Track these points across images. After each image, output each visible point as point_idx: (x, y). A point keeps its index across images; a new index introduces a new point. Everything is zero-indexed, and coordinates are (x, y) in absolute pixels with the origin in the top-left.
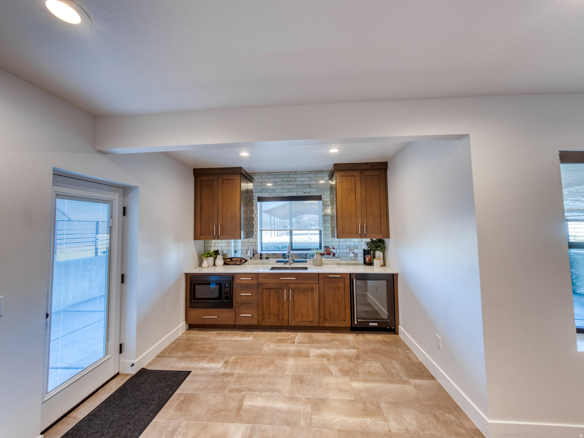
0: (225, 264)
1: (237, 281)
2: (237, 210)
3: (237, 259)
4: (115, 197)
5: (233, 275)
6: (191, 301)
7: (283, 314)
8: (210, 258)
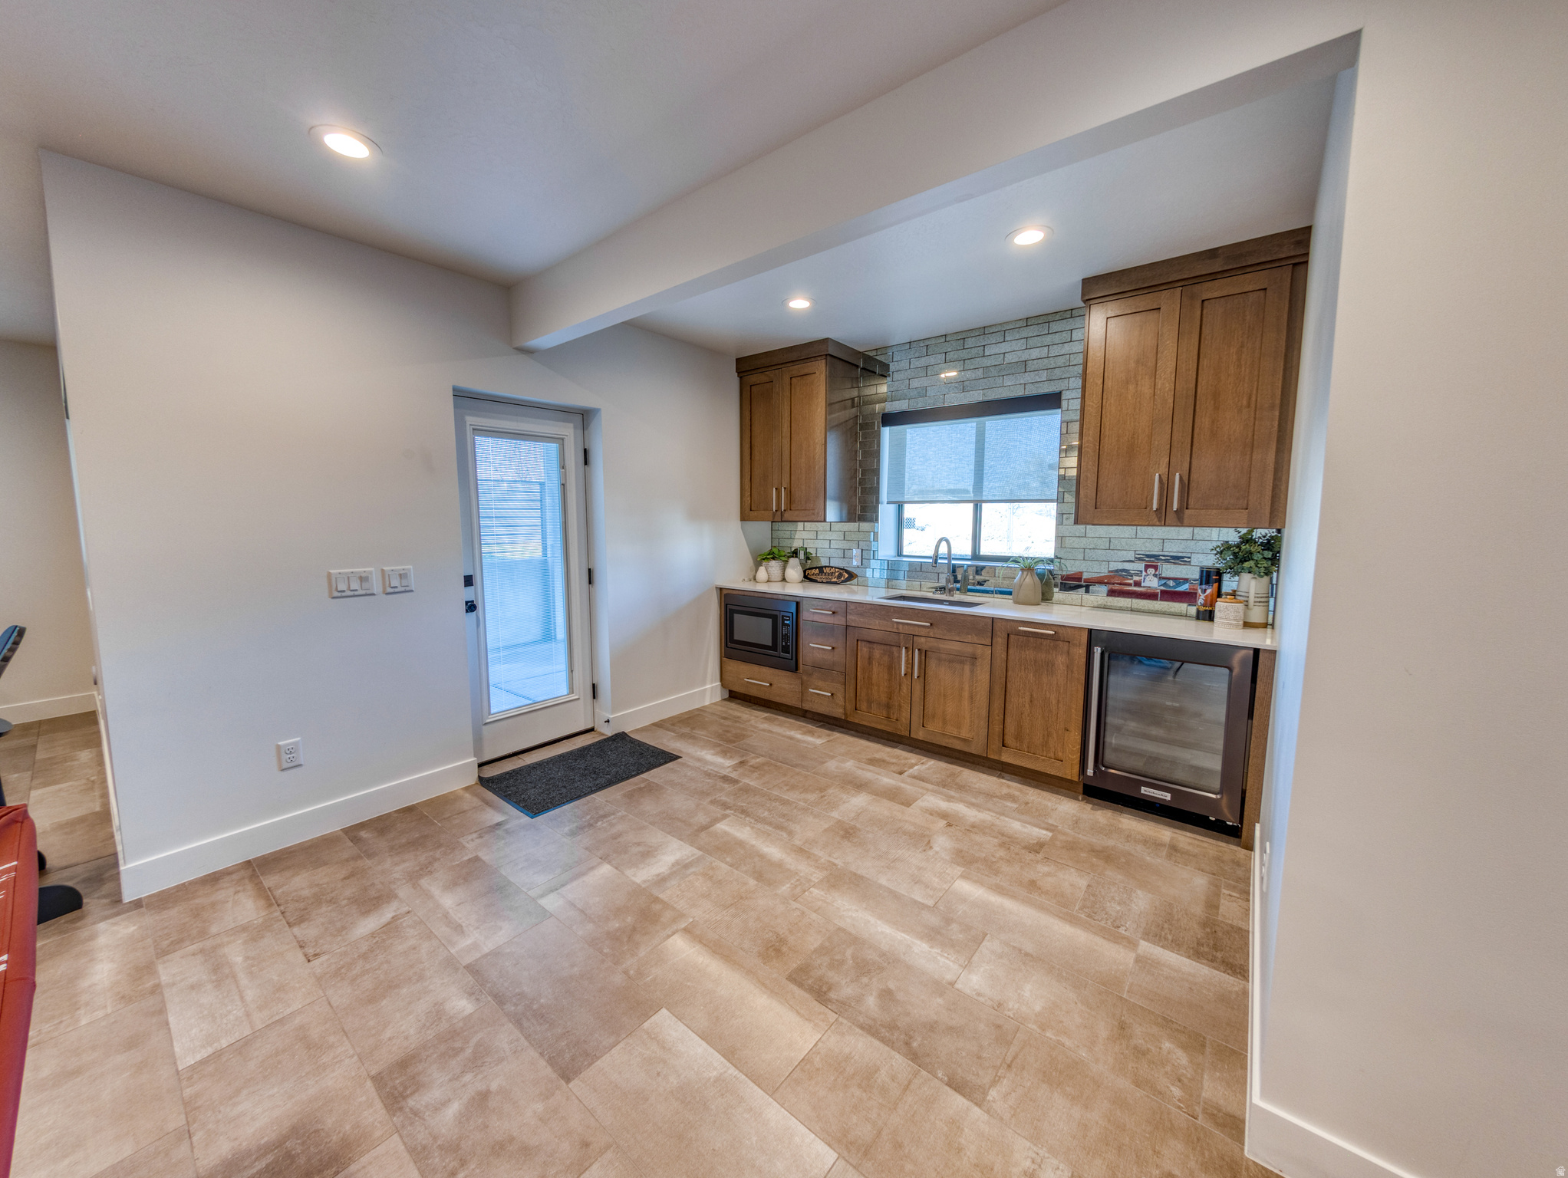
0: (807, 578)
1: (805, 615)
2: (819, 449)
3: (833, 570)
4: (568, 430)
5: (798, 599)
6: (726, 646)
7: (900, 706)
8: (773, 563)
